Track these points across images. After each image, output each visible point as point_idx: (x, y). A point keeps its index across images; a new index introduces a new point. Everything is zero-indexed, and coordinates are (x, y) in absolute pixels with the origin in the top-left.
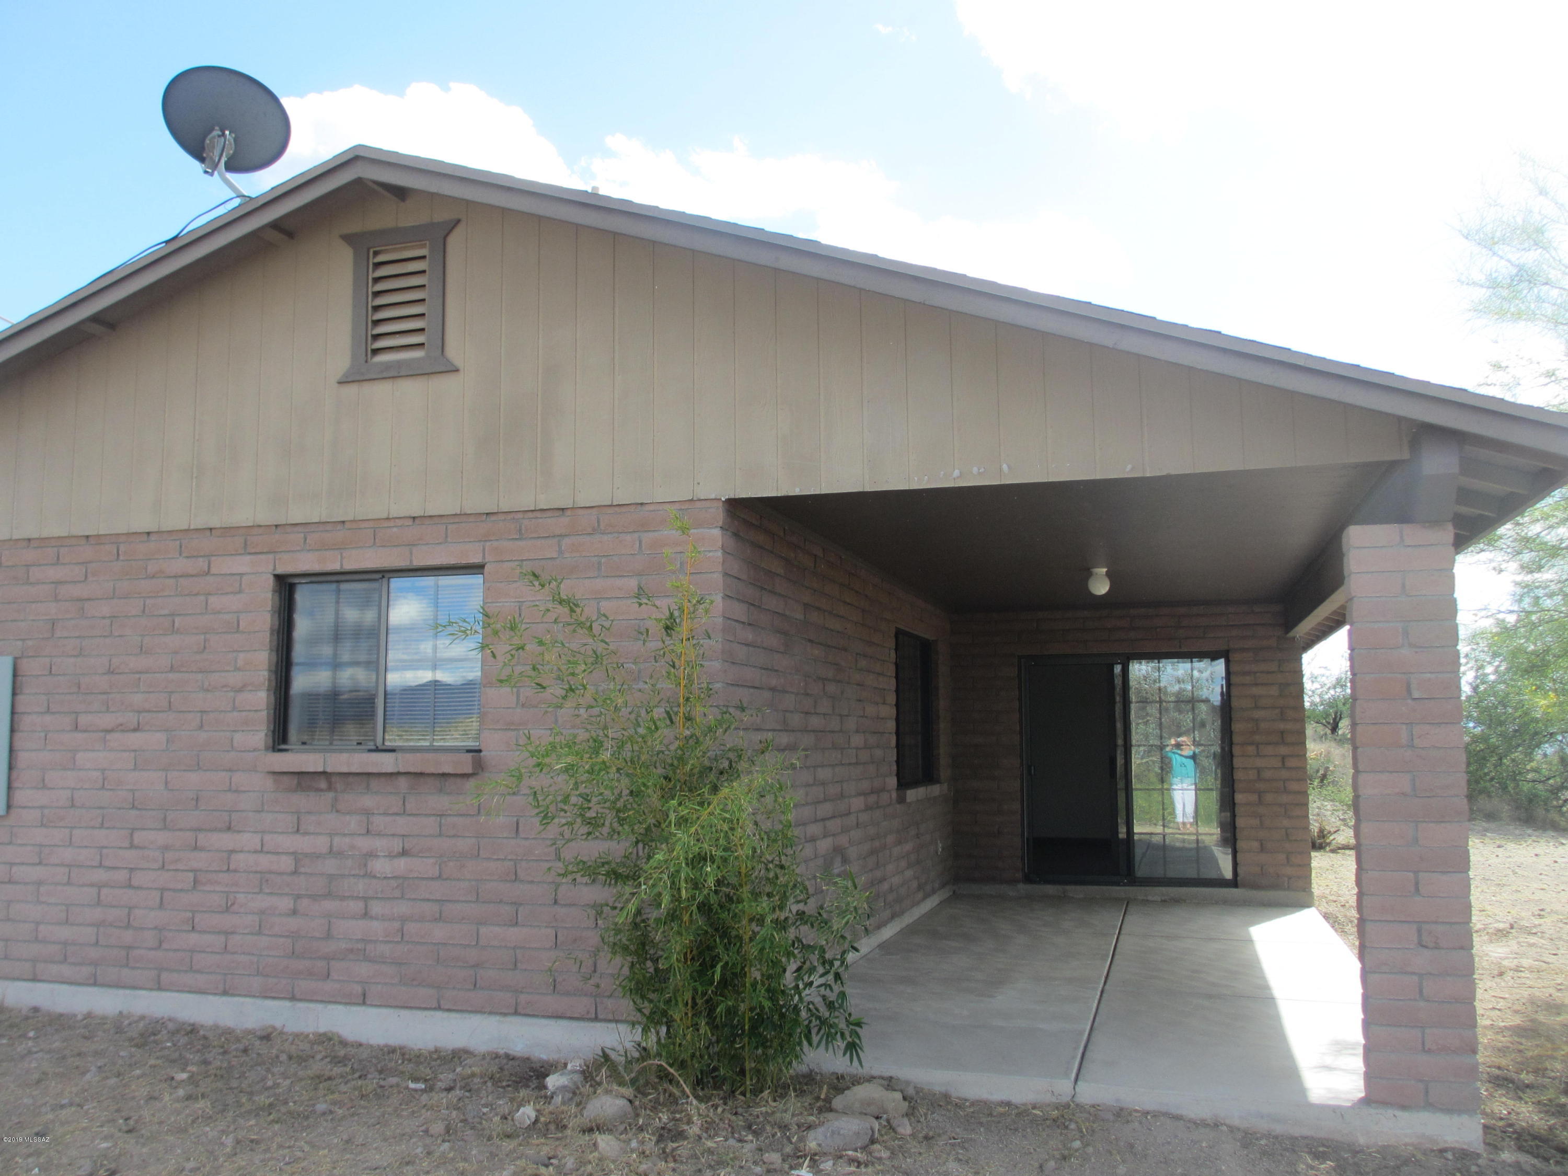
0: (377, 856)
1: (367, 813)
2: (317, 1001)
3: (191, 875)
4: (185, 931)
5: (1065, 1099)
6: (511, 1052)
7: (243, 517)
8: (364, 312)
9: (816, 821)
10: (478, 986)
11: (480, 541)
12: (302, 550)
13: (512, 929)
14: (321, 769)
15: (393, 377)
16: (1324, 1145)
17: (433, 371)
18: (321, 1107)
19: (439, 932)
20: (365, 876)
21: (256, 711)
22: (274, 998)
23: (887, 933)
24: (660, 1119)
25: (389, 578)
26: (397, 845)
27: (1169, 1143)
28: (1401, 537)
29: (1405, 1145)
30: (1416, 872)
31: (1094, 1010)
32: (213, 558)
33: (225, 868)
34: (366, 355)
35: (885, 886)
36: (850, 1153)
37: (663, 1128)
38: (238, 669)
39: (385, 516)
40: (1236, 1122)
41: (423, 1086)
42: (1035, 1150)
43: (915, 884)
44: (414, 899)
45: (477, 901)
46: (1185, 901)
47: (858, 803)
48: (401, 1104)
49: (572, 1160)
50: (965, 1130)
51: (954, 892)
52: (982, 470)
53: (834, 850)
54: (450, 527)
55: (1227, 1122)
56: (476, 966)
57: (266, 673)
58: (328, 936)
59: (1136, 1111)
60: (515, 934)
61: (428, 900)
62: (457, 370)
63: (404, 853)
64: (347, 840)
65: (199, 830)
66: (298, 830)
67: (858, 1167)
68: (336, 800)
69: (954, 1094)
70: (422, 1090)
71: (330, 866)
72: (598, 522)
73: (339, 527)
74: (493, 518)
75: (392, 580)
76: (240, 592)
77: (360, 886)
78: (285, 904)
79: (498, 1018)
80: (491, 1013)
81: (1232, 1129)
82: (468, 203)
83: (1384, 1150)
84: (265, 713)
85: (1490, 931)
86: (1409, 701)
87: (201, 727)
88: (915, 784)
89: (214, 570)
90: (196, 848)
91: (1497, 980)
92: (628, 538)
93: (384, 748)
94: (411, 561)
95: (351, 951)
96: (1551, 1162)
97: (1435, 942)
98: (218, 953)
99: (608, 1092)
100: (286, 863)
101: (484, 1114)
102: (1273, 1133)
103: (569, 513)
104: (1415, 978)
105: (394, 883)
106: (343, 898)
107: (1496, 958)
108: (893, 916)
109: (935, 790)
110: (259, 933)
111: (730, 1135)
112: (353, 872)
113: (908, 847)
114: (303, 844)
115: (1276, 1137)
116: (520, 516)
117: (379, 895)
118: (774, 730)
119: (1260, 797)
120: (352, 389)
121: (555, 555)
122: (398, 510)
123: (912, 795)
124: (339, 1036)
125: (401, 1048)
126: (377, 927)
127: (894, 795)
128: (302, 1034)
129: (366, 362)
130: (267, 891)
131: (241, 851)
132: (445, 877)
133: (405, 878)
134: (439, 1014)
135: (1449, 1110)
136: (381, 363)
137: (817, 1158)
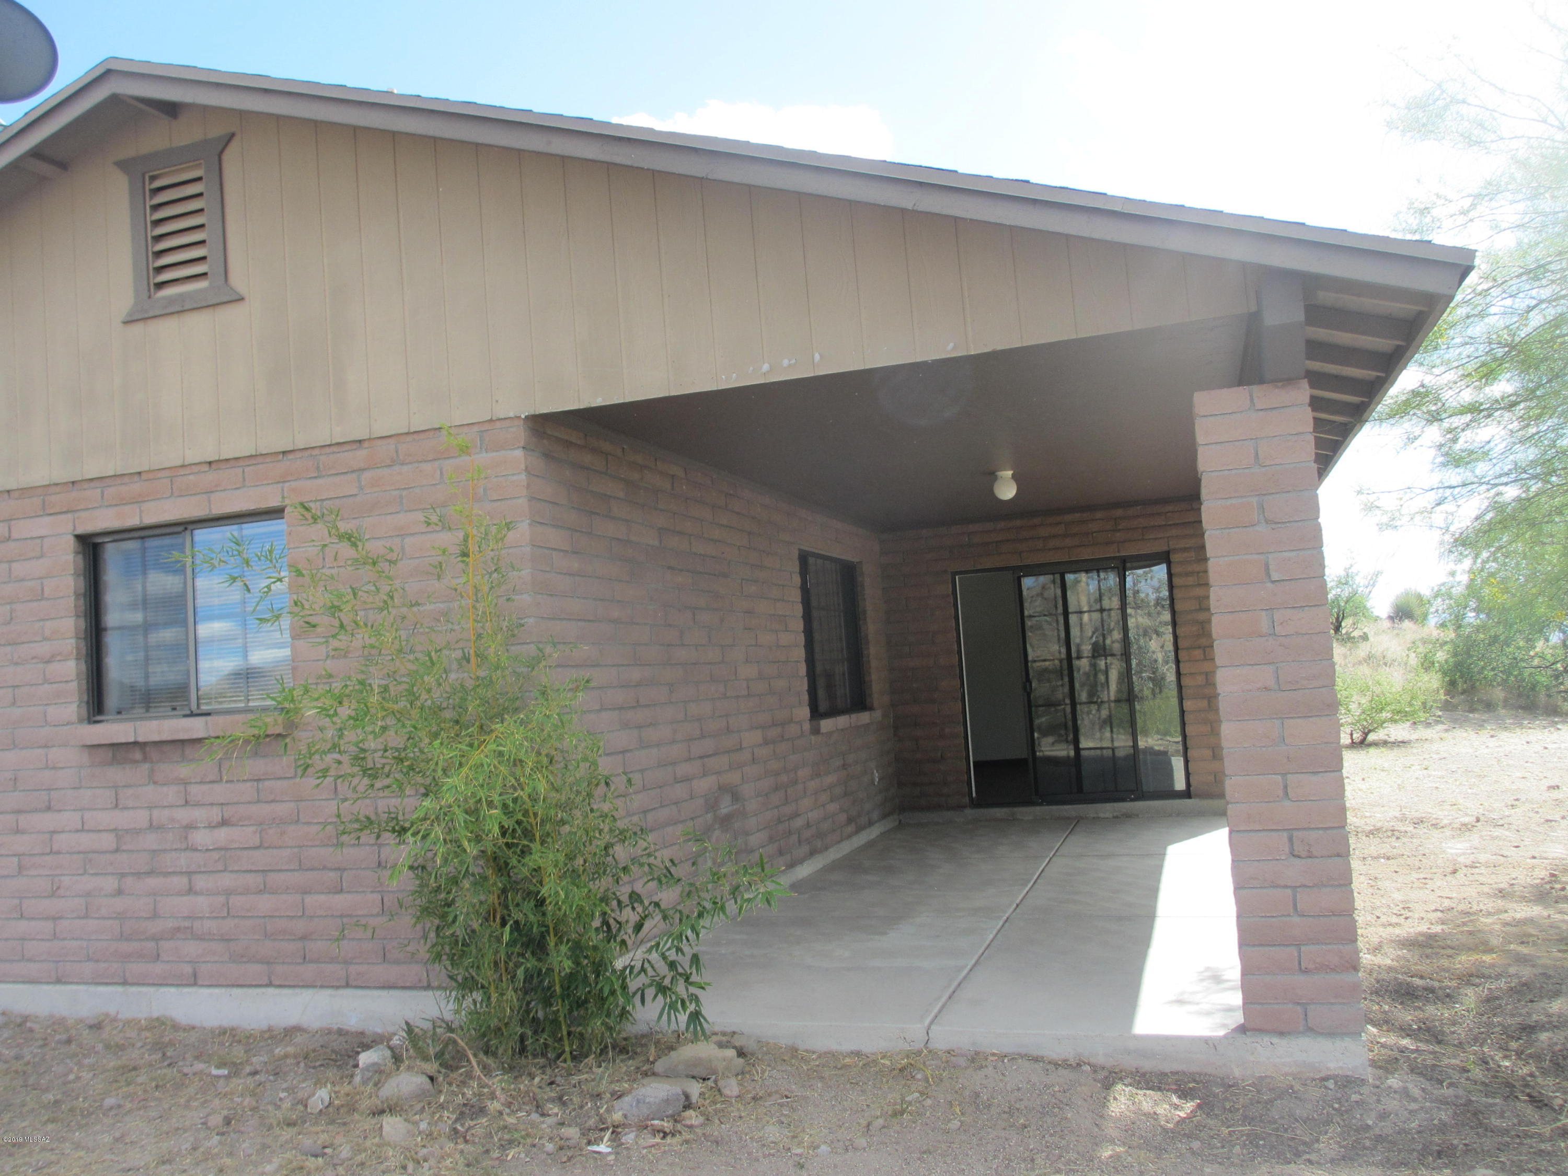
0: (196, 828)
1: (185, 783)
2: (149, 985)
3: (16, 859)
4: (14, 918)
5: (919, 1045)
6: (345, 1027)
7: (39, 475)
8: (143, 242)
9: (689, 759)
10: (307, 959)
11: (278, 482)
12: (100, 507)
13: (337, 896)
14: (132, 740)
15: (178, 312)
16: (1195, 1081)
17: (218, 301)
18: (110, 1101)
19: (265, 903)
20: (186, 849)
21: (67, 682)
22: (107, 984)
23: (804, 871)
24: (463, 1094)
25: (192, 530)
26: (215, 814)
27: (1019, 1089)
28: (1252, 400)
29: (1286, 1074)
30: (1284, 775)
31: (988, 942)
32: (13, 522)
33: (48, 850)
34: (149, 290)
35: (799, 822)
36: (656, 1122)
37: (465, 1105)
38: (46, 639)
39: (179, 463)
40: (1100, 1060)
41: (226, 1072)
42: (868, 1106)
43: (843, 817)
44: (237, 871)
45: (301, 869)
46: (1137, 815)
47: (752, 738)
48: (197, 1094)
49: (348, 1148)
50: (803, 1086)
51: (900, 821)
52: (793, 361)
53: (720, 788)
54: (247, 469)
55: (1092, 1061)
56: (304, 938)
57: (73, 641)
58: (155, 916)
59: (994, 1054)
60: (340, 901)
61: (251, 871)
62: (242, 299)
63: (224, 823)
64: (166, 812)
65: (19, 812)
66: (116, 806)
67: (664, 1137)
68: (152, 771)
69: (802, 1046)
70: (225, 1076)
71: (151, 841)
72: (397, 452)
73: (136, 478)
74: (291, 456)
75: (196, 532)
76: (42, 556)
77: (184, 861)
78: (110, 883)
79: (329, 992)
80: (322, 987)
81: (1095, 1069)
82: (242, 115)
83: (1259, 1084)
84: (74, 684)
85: (1455, 826)
86: (1269, 585)
87: (14, 703)
88: (833, 712)
89: (15, 535)
90: (18, 831)
91: (1449, 878)
92: (427, 467)
93: (199, 712)
94: (210, 510)
95: (178, 929)
96: (1444, 1084)
97: (1309, 851)
98: (48, 940)
99: (409, 1068)
100: (108, 841)
101: (281, 1099)
102: (1141, 1071)
103: (366, 444)
104: (1289, 891)
105: (216, 855)
106: (167, 874)
107: (1452, 854)
108: (812, 853)
109: (864, 718)
110: (86, 917)
111: (534, 1109)
112: (175, 847)
113: (830, 779)
114: (121, 819)
115: (1144, 1075)
116: (316, 452)
117: (203, 869)
118: (619, 666)
119: (1209, 702)
120: (138, 328)
121: (355, 491)
122: (193, 455)
123: (826, 724)
124: (172, 1020)
125: (233, 1029)
126: (202, 903)
127: (807, 726)
128: (134, 1020)
129: (150, 297)
130: (92, 872)
131: (63, 832)
132: (266, 845)
133: (227, 849)
134: (271, 990)
135: (1331, 1034)
136: (164, 298)
137: (620, 1130)
